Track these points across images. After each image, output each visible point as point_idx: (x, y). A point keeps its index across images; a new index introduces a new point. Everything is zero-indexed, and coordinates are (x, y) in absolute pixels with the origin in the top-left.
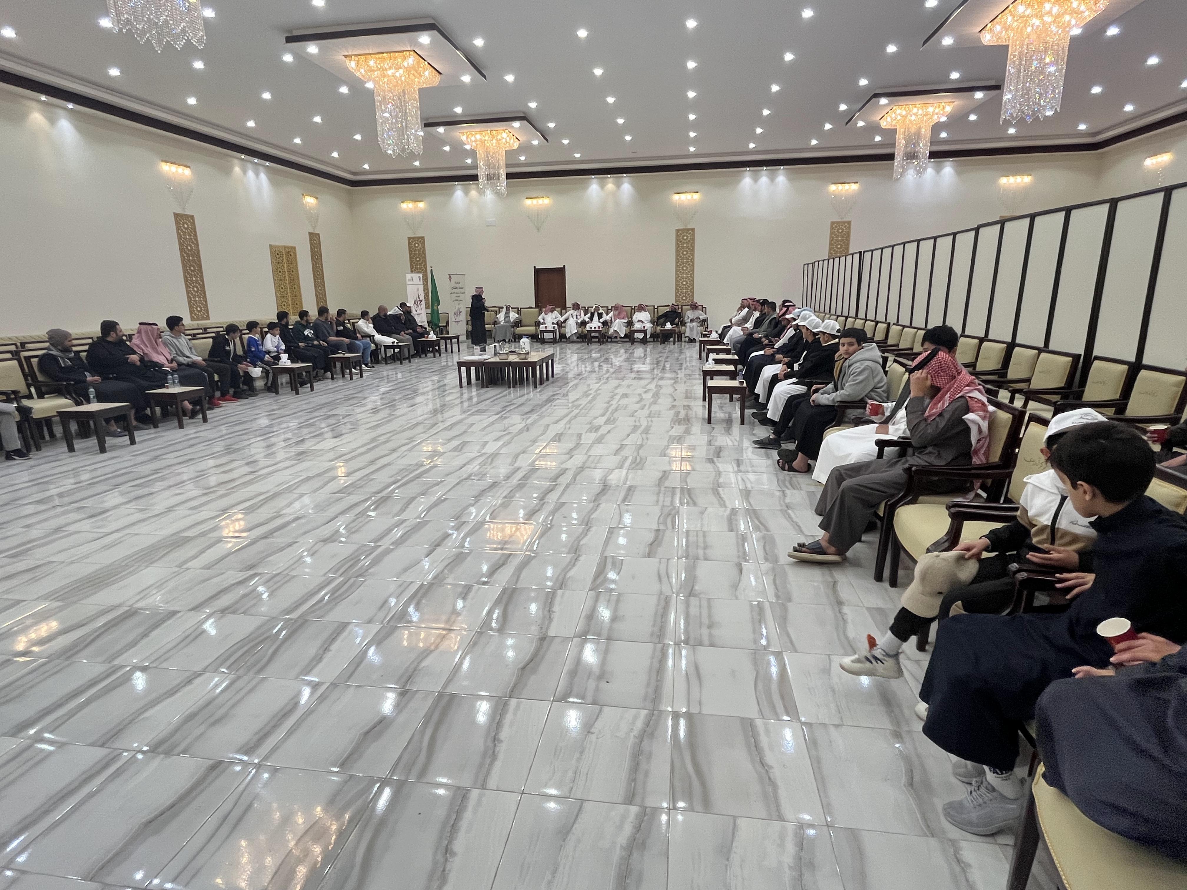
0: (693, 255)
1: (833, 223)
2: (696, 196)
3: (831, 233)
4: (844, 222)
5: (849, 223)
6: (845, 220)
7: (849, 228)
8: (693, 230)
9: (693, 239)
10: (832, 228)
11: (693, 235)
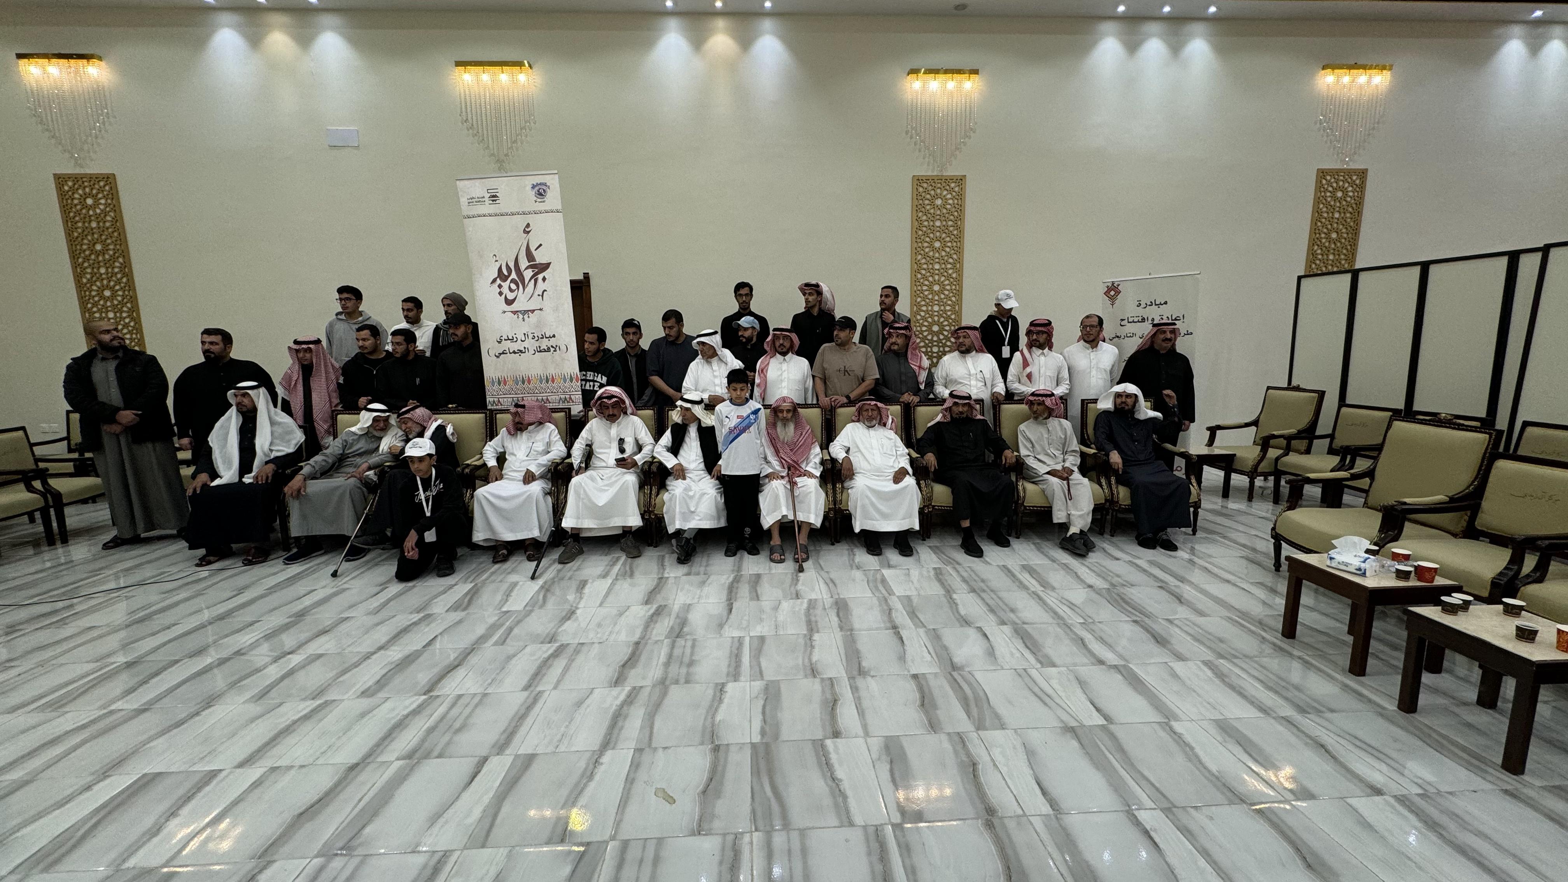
0: (959, 251)
1: (1322, 174)
2: (970, 85)
3: (1317, 201)
4: (1349, 172)
5: (1363, 174)
6: (1353, 166)
7: (1362, 187)
8: (961, 180)
9: (960, 208)
10: (1319, 187)
11: (960, 196)
